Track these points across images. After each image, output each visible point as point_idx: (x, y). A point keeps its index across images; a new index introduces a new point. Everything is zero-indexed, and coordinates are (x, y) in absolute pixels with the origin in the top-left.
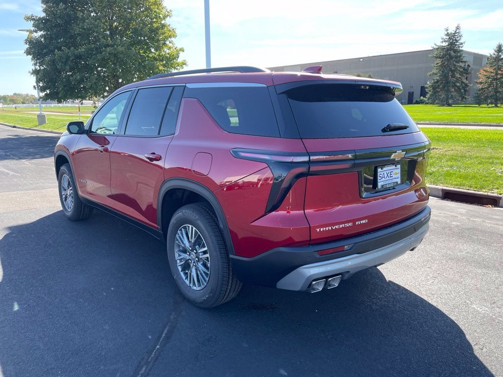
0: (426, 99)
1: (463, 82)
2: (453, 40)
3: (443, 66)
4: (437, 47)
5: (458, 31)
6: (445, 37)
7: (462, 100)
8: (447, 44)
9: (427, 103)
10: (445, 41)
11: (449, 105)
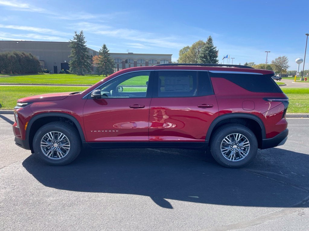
0: (70, 71)
1: (88, 63)
2: (80, 38)
3: (76, 53)
4: (71, 42)
5: (82, 34)
6: (75, 37)
7: (89, 72)
8: (77, 41)
9: (71, 74)
10: (76, 39)
11: (83, 75)
